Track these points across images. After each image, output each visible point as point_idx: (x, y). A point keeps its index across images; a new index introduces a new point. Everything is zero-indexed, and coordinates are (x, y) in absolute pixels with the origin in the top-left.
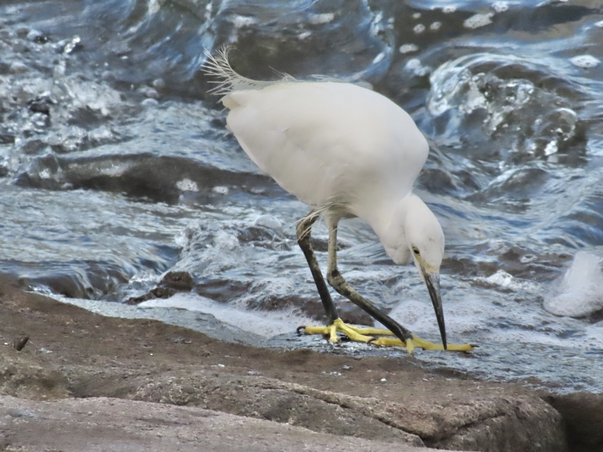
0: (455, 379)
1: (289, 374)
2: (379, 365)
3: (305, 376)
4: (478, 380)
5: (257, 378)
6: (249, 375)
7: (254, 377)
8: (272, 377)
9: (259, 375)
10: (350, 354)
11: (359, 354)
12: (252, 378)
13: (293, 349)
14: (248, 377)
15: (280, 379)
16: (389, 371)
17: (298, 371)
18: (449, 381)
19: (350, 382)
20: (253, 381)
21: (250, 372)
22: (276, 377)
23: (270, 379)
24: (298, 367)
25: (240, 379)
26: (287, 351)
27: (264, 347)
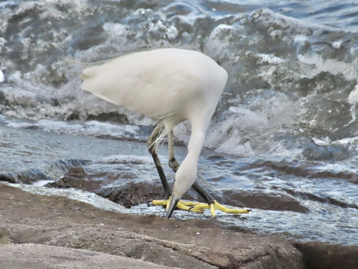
0: (240, 233)
1: (142, 229)
2: (196, 224)
3: (152, 230)
4: (254, 233)
5: (123, 232)
6: (118, 230)
7: (121, 232)
8: (132, 231)
9: (124, 230)
10: (178, 218)
11: (183, 218)
12: (120, 232)
13: (144, 215)
14: (118, 231)
15: (137, 233)
16: (201, 228)
17: (147, 228)
18: (237, 235)
19: (178, 235)
20: (121, 234)
21: (119, 228)
22: (134, 232)
23: (131, 233)
24: (147, 226)
25: (113, 233)
26: (141, 216)
27: (127, 213)
